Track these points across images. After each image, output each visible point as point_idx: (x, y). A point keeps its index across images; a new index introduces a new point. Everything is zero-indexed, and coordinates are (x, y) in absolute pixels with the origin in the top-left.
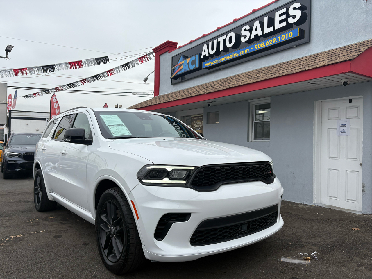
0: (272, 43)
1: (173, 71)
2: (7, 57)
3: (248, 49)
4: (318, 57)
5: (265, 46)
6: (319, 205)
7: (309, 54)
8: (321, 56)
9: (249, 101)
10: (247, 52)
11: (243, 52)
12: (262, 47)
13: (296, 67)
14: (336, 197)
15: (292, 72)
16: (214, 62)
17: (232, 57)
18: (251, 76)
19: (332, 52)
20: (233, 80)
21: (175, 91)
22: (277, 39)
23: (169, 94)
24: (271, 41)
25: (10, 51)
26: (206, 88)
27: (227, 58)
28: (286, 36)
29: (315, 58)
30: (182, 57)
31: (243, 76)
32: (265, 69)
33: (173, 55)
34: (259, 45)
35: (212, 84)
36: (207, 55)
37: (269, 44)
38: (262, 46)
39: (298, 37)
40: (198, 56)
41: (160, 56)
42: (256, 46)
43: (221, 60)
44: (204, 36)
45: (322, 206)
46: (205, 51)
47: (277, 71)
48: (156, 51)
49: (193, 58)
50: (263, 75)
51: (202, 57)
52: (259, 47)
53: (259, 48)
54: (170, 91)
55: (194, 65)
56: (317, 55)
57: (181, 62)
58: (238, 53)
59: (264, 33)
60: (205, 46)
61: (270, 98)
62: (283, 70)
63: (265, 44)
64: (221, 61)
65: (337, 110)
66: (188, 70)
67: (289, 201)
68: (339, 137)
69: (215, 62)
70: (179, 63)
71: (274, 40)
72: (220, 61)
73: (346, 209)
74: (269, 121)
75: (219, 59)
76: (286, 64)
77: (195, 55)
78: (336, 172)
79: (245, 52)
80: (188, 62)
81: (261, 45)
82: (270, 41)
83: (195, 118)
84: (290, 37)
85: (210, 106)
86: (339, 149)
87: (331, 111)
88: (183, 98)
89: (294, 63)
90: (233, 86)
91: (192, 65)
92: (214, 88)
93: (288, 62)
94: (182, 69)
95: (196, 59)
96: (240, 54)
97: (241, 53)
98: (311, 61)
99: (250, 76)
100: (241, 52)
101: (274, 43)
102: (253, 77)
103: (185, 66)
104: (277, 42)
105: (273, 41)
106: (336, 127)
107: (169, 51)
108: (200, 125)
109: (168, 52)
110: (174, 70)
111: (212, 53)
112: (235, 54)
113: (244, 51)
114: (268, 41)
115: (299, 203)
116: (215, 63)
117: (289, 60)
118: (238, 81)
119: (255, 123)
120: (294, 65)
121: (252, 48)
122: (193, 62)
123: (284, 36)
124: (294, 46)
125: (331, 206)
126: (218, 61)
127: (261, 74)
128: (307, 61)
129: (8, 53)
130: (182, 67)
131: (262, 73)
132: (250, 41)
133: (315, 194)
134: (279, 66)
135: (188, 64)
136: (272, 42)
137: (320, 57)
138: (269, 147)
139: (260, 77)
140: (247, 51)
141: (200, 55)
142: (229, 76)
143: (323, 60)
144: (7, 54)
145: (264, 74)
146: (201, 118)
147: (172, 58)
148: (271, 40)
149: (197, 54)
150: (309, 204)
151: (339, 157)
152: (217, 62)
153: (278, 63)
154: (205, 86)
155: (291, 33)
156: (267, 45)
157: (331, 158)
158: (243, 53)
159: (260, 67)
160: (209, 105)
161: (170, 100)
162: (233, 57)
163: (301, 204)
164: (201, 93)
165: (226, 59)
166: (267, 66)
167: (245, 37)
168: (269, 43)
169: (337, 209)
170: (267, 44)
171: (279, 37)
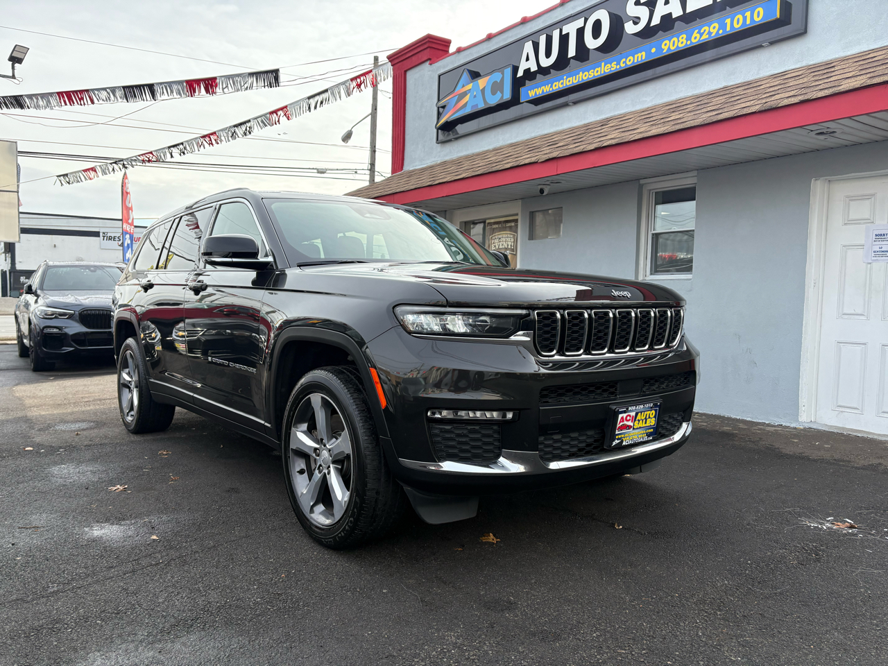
0: (707, 36)
1: (441, 110)
2: (13, 77)
3: (644, 53)
4: (833, 70)
5: (689, 42)
6: (814, 426)
7: (804, 64)
8: (839, 67)
9: (642, 182)
10: (640, 59)
11: (630, 60)
12: (680, 45)
13: (779, 91)
14: (855, 406)
15: (774, 104)
16: (551, 87)
17: (599, 73)
18: (654, 118)
19: (867, 57)
20: (606, 129)
21: (447, 158)
22: (723, 26)
23: (431, 167)
24: (705, 30)
25: (20, 61)
26: (537, 150)
27: (586, 76)
28: (745, 18)
29: (825, 71)
30: (466, 76)
31: (631, 120)
32: (688, 102)
33: (442, 71)
34: (674, 42)
35: (549, 140)
36: (534, 68)
37: (700, 38)
38: (682, 43)
39: (777, 20)
40: (508, 72)
41: (405, 72)
42: (666, 45)
43: (569, 81)
44: (525, 21)
45: (820, 428)
46: (527, 59)
47: (728, 105)
48: (397, 61)
49: (497, 77)
50: (689, 114)
51: (520, 74)
52: (673, 45)
53: (672, 48)
54: (433, 159)
55: (499, 95)
56: (829, 66)
57: (463, 86)
58: (615, 63)
59: (688, 11)
60: (528, 47)
61: (695, 173)
62: (742, 101)
63: (688, 38)
64: (571, 83)
65: (867, 202)
66: (481, 106)
67: (738, 418)
68: (869, 265)
69: (556, 86)
70: (459, 90)
71: (714, 28)
72: (568, 84)
73: (879, 435)
74: (693, 231)
75: (565, 77)
76: (746, 87)
77: (501, 70)
78: (859, 348)
79: (636, 61)
80: (481, 88)
81: (679, 41)
82: (702, 31)
83: (497, 226)
84: (756, 19)
85: (545, 193)
86: (867, 295)
87: (852, 203)
88: (477, 173)
89: (768, 85)
90: (613, 142)
91: (494, 93)
92: (560, 149)
93: (749, 83)
94: (465, 105)
95: (503, 78)
96: (622, 65)
97: (625, 62)
98: (816, 78)
99: (651, 119)
100: (624, 60)
101: (713, 35)
102: (662, 121)
103: (475, 96)
104: (721, 32)
105: (712, 30)
106: (863, 242)
107: (431, 60)
108: (510, 243)
109: (428, 62)
110: (444, 107)
111: (546, 62)
112: (609, 65)
113: (631, 58)
114: (696, 31)
115: (763, 421)
116: (554, 88)
117: (750, 78)
118: (621, 130)
119: (653, 234)
120: (771, 89)
121: (653, 50)
122: (496, 87)
123: (740, 16)
124: (764, 42)
125: (843, 428)
126: (562, 83)
127: (680, 112)
128: (805, 80)
129: (16, 65)
130: (467, 98)
131: (683, 111)
132: (648, 33)
133: (803, 400)
134: (728, 92)
135: (483, 91)
136: (710, 33)
137: (836, 68)
138: (691, 290)
139: (682, 120)
140: (640, 57)
141: (515, 69)
142: (591, 121)
143: (850, 75)
144: (13, 68)
145: (690, 112)
146: (513, 224)
147: (439, 76)
148: (707, 28)
149: (506, 67)
150: (788, 424)
151: (865, 314)
152: (561, 86)
153: (721, 86)
154: (530, 145)
155: (760, 10)
156: (693, 41)
157: (846, 317)
158: (628, 63)
159: (673, 98)
160: (542, 191)
161: (441, 181)
162: (602, 72)
163: (768, 425)
164: (527, 161)
165: (585, 78)
166: (690, 94)
167: (636, 21)
168: (701, 35)
169: (859, 435)
170: (695, 38)
171: (728, 21)
